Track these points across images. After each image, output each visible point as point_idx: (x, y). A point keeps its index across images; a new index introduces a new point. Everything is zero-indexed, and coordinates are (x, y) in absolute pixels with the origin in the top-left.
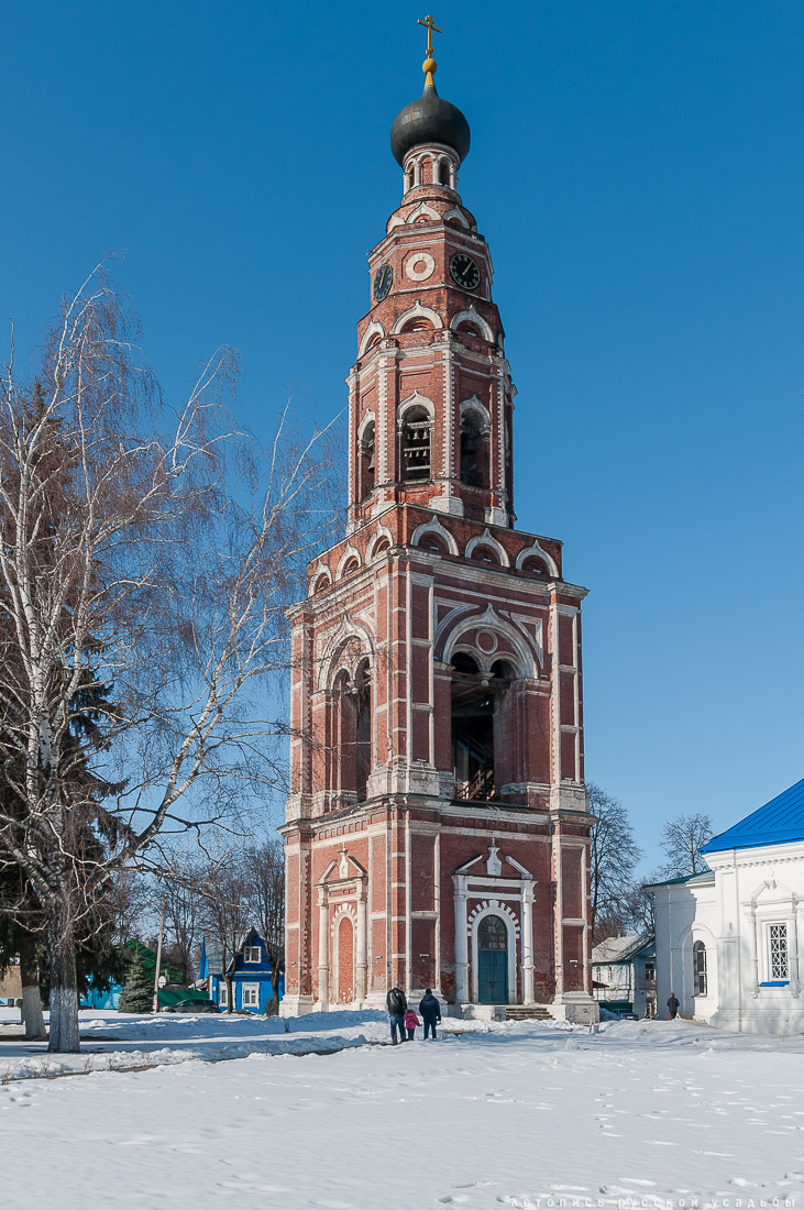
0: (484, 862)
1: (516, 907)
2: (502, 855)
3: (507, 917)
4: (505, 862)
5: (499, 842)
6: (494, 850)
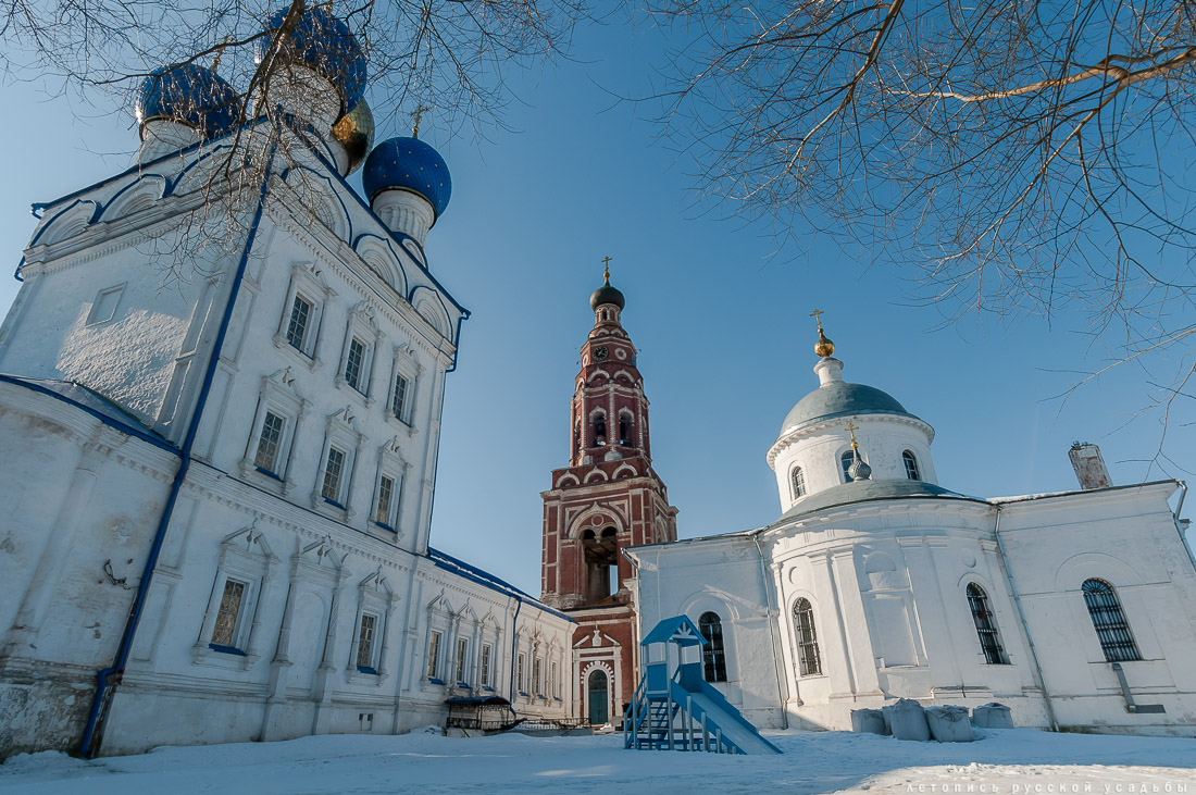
0: (591, 640)
1: (611, 663)
2: (601, 635)
3: (606, 670)
4: (603, 638)
5: (600, 627)
6: (597, 632)
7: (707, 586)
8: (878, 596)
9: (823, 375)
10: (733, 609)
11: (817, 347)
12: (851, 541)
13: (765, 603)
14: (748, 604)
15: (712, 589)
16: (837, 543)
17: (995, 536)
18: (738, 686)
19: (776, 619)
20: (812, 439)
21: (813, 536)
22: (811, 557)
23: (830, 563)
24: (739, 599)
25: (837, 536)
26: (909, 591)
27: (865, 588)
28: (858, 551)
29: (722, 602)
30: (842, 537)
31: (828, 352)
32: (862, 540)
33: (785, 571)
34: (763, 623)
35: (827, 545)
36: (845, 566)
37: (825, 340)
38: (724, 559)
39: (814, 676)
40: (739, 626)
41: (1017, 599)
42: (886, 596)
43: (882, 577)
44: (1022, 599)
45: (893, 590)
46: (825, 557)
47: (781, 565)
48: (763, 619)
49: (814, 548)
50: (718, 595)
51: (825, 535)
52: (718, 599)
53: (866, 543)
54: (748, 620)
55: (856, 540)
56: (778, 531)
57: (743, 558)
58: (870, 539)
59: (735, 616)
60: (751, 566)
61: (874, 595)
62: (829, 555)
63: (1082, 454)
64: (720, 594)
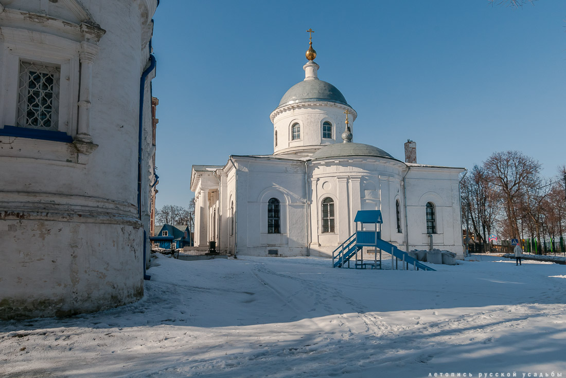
7: (274, 184)
8: (367, 201)
9: (309, 72)
10: (288, 198)
11: (308, 53)
12: (360, 174)
13: (304, 196)
14: (296, 196)
15: (277, 186)
16: (353, 174)
17: (404, 179)
18: (286, 236)
19: (309, 205)
20: (309, 110)
21: (341, 168)
22: (338, 178)
23: (348, 183)
24: (291, 193)
25: (354, 170)
26: (379, 200)
27: (362, 196)
28: (362, 179)
29: (282, 193)
30: (357, 172)
31: (313, 58)
32: (365, 174)
33: (320, 183)
34: (302, 207)
35: (348, 174)
36: (355, 186)
37: (313, 51)
38: (286, 171)
39: (327, 233)
40: (290, 207)
41: (406, 207)
42: (370, 201)
43: (370, 193)
44: (408, 208)
45: (374, 199)
46: (346, 179)
47: (318, 179)
48: (303, 204)
49: (341, 174)
50: (280, 190)
51: (349, 169)
52: (280, 192)
53: (365, 176)
54: (295, 204)
55: (362, 174)
56: (323, 162)
57: (296, 172)
58: (368, 174)
59: (289, 202)
60: (299, 177)
61: (365, 200)
62: (348, 178)
63: (411, 145)
64: (282, 189)
